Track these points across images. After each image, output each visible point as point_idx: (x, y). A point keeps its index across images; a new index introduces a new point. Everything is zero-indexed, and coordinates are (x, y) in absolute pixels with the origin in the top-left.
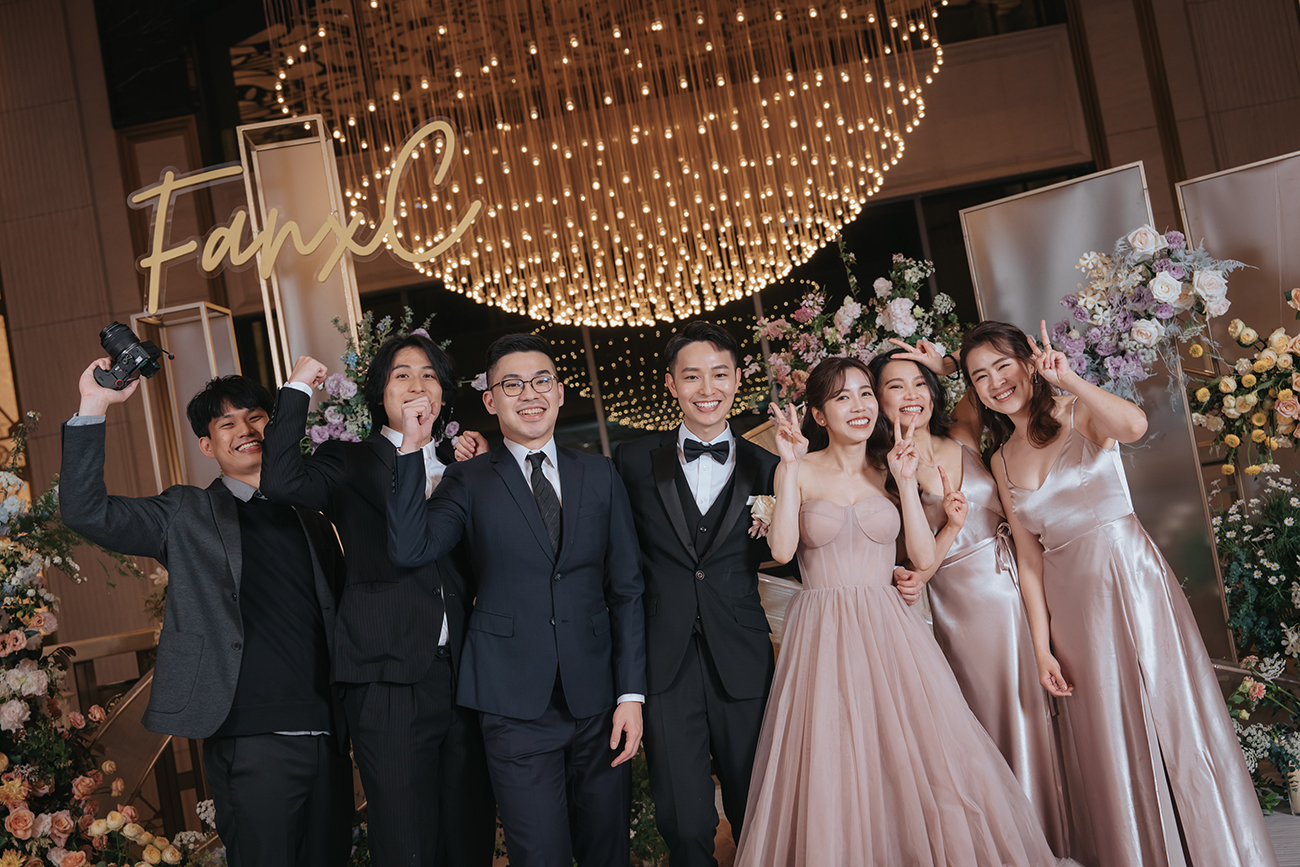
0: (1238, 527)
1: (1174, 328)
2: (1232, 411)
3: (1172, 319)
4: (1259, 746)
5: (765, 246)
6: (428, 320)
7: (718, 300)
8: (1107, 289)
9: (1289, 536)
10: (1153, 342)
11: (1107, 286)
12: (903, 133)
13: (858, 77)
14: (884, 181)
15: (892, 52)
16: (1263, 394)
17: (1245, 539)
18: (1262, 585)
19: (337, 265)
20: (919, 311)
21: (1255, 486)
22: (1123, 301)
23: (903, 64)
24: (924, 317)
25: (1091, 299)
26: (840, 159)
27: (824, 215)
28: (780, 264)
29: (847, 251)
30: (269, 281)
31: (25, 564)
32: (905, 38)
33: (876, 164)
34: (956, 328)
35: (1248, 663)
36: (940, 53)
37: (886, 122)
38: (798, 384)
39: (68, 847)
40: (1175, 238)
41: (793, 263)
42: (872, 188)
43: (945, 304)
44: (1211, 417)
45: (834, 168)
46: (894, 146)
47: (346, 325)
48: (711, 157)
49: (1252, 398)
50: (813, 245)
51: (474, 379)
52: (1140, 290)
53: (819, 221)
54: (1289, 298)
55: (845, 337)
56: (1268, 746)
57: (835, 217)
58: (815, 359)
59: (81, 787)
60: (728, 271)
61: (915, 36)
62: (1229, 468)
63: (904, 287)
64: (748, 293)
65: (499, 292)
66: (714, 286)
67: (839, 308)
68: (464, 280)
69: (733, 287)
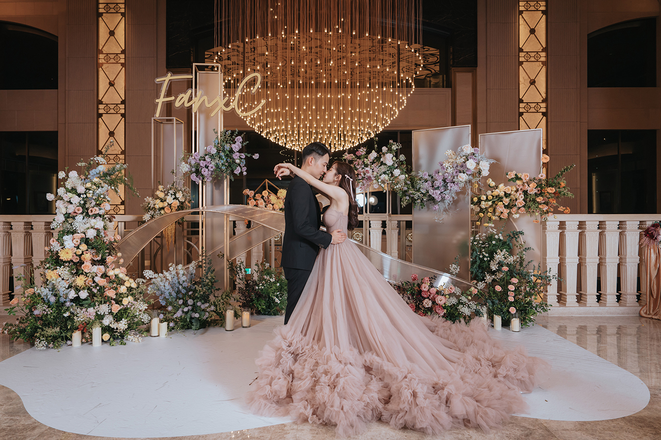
0: (478, 241)
1: (471, 177)
2: (483, 206)
3: (470, 174)
5: (352, 136)
6: (243, 134)
7: (335, 149)
8: (453, 162)
9: (493, 247)
10: (464, 181)
12: (398, 109)
13: (388, 90)
14: (391, 123)
16: (494, 202)
17: (479, 245)
18: (482, 260)
19: (218, 112)
20: (394, 158)
21: (485, 230)
22: (457, 166)
23: (402, 89)
24: (395, 161)
25: (447, 164)
26: (379, 114)
27: (371, 129)
28: (355, 142)
29: (376, 140)
30: (196, 113)
31: (102, 187)
32: (404, 82)
33: (389, 117)
34: (405, 166)
35: (474, 282)
36: (414, 87)
37: (394, 105)
39: (102, 277)
40: (476, 150)
41: (359, 142)
42: (387, 124)
43: (403, 158)
44: (477, 207)
45: (376, 116)
46: (395, 113)
47: (217, 131)
48: (340, 105)
49: (490, 203)
50: (366, 138)
51: (254, 155)
52: (463, 164)
53: (369, 131)
54: (507, 175)
55: (370, 163)
56: (475, 308)
57: (374, 131)
58: (360, 168)
59: (110, 259)
60: (339, 141)
61: (407, 81)
62: (478, 223)
63: (391, 150)
64: (345, 149)
65: (271, 135)
66: (335, 144)
67: (370, 154)
68: (261, 130)
69: (340, 146)
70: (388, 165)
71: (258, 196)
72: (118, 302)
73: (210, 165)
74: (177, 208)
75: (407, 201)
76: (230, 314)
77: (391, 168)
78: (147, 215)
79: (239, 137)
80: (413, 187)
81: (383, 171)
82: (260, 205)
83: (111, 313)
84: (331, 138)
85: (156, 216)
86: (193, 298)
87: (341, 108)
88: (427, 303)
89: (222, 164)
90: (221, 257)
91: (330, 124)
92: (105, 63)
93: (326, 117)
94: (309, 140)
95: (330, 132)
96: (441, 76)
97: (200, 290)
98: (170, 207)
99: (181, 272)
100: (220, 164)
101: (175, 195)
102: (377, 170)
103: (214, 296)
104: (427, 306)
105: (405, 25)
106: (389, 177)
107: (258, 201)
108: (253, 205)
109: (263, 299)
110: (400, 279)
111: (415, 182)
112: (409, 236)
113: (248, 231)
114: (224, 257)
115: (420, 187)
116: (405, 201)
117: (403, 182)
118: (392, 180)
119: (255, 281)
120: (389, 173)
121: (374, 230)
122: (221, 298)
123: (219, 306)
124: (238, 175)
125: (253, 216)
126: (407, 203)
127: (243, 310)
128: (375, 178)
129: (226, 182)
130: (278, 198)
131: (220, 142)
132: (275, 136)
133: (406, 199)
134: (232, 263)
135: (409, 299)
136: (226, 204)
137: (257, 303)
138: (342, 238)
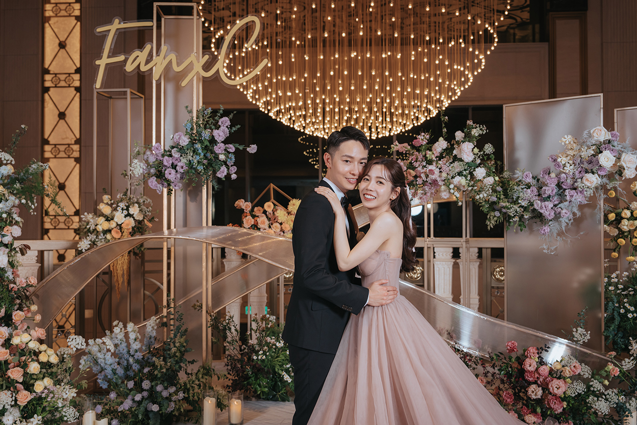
0: (616, 285)
1: (605, 180)
2: (625, 227)
3: (605, 175)
4: (612, 401)
5: (403, 114)
6: (232, 114)
7: (378, 135)
8: (574, 155)
10: (593, 186)
11: (575, 153)
12: (473, 74)
15: (474, 38)
17: (618, 291)
18: (624, 317)
19: (192, 80)
20: (476, 150)
21: (627, 266)
22: (582, 162)
24: (478, 154)
25: (565, 159)
26: (443, 81)
27: (431, 105)
28: (408, 123)
29: (444, 115)
32: (482, 32)
33: (459, 86)
34: (493, 162)
35: (612, 355)
36: (496, 40)
38: (409, 176)
39: (3, 346)
40: (615, 135)
41: (414, 124)
42: (455, 96)
43: (489, 149)
44: (613, 228)
45: (440, 84)
46: (467, 79)
47: (191, 109)
48: (386, 69)
50: (424, 117)
51: (249, 147)
52: (592, 158)
53: (429, 107)
55: (436, 157)
56: (617, 401)
57: (436, 107)
58: (419, 166)
59: (18, 316)
60: (384, 122)
62: (615, 254)
63: (470, 137)
64: (392, 134)
65: (283, 115)
66: (377, 128)
67: (436, 143)
68: (269, 108)
69: (385, 130)
70: (465, 161)
71: (258, 211)
72: (29, 387)
73: (179, 164)
74: (131, 230)
75: (495, 218)
76: (209, 404)
77: (471, 167)
78: (85, 241)
79: (225, 119)
80: (506, 195)
81: (457, 170)
82: (260, 226)
83: (16, 405)
84: (372, 118)
85: (99, 244)
86: (152, 377)
87: (387, 74)
88: (535, 392)
89: (198, 162)
90: (198, 308)
91: (371, 98)
92: (53, 17)
93: (365, 87)
94: (339, 121)
95: (370, 110)
96: (530, 27)
97: (161, 366)
98: (121, 228)
99: (132, 336)
100: (195, 161)
101: (127, 210)
102: (447, 169)
103: (186, 373)
104: (534, 397)
106: (467, 180)
107: (258, 219)
108: (249, 227)
109: (265, 376)
110: (487, 348)
111: (509, 189)
112: (497, 272)
113: (243, 264)
114: (202, 308)
115: (519, 197)
116: (493, 218)
117: (490, 188)
118: (473, 186)
119: (253, 347)
120: (467, 175)
121: (441, 263)
122: (196, 378)
123: (193, 391)
124: (224, 179)
125: (251, 246)
126: (496, 221)
127: (231, 394)
128: (444, 183)
129: (206, 189)
130: (289, 213)
131: (195, 126)
132: (289, 116)
133: (495, 216)
134: (216, 318)
135: (502, 382)
136: (205, 225)
137: (255, 383)
138: (388, 295)
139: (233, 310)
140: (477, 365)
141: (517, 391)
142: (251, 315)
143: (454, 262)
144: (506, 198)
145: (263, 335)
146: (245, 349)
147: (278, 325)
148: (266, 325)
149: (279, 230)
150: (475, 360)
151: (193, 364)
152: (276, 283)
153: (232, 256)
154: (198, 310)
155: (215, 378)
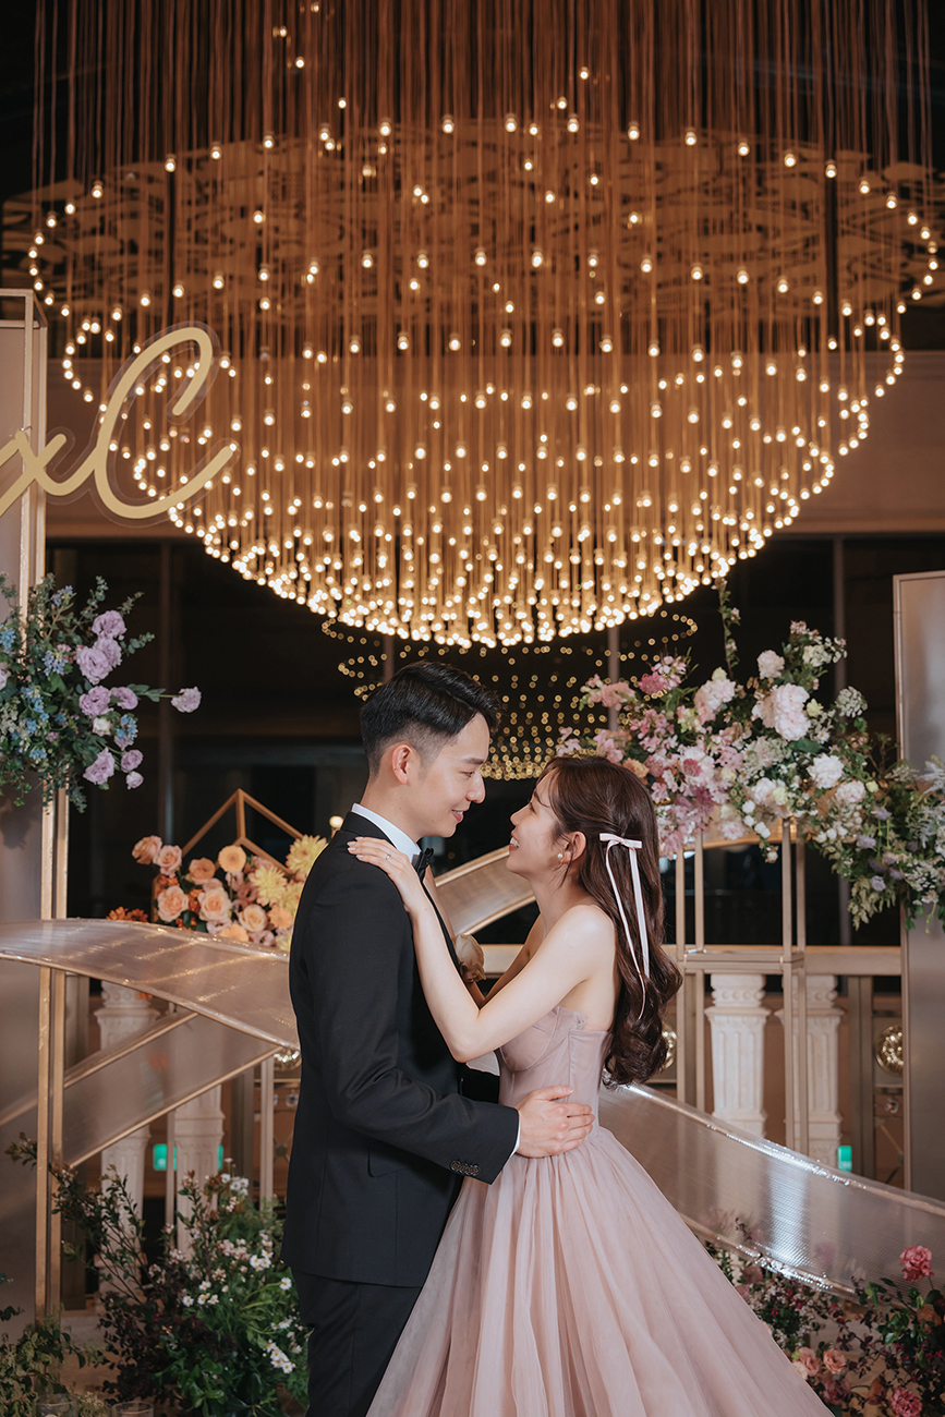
5: (628, 572)
6: (131, 600)
7: (558, 629)
12: (834, 455)
13: (788, 370)
14: (800, 513)
15: (837, 349)
19: (17, 503)
20: (815, 707)
23: (849, 367)
24: (820, 716)
26: (747, 475)
27: (714, 542)
28: (646, 597)
29: (730, 605)
32: (858, 332)
33: (793, 488)
34: (863, 740)
36: (900, 358)
37: (812, 435)
41: (663, 597)
42: (783, 518)
43: (852, 703)
45: (738, 484)
46: (819, 469)
47: (14, 587)
48: (578, 441)
50: (693, 579)
51: (177, 694)
53: (706, 549)
55: (706, 725)
57: (728, 547)
58: (659, 748)
60: (576, 594)
61: (871, 332)
63: (800, 668)
64: (599, 627)
65: (275, 568)
66: (555, 610)
67: (705, 683)
68: (234, 545)
69: (579, 616)
70: (785, 737)
71: (199, 870)
75: (874, 897)
77: (801, 755)
79: (112, 616)
80: (902, 831)
81: (765, 762)
82: (207, 914)
87: (583, 456)
89: (33, 738)
90: (24, 1156)
93: (518, 494)
100: (25, 735)
102: (737, 758)
105: (855, 85)
106: (790, 790)
107: (201, 896)
108: (175, 917)
109: (216, 1353)
110: (853, 1267)
111: (910, 814)
112: (889, 1046)
113: (157, 1027)
114: (36, 1157)
115: (935, 837)
116: (868, 895)
117: (855, 810)
118: (807, 807)
119: (181, 1269)
120: (790, 775)
121: (731, 1019)
122: (18, 1361)
123: (8, 1397)
124: (106, 787)
125: (176, 976)
126: (877, 904)
127: (118, 1409)
128: (726, 796)
129: (52, 814)
130: (290, 877)
131: (24, 636)
132: (294, 575)
133: (872, 890)
134: (75, 1186)
135: (891, 1363)
136: (49, 918)
137: (187, 1376)
138: (568, 1128)
139: (123, 1159)
140: (824, 1317)
141: (932, 1388)
142: (175, 1173)
143: (768, 1018)
144: (902, 838)
145: (211, 1234)
146: (157, 1275)
147: (257, 1206)
148: (219, 1204)
149: (261, 926)
150: (819, 1303)
151: (8, 1318)
152: (250, 1081)
153: (122, 1000)
154: (25, 1162)
155: (71, 1361)
